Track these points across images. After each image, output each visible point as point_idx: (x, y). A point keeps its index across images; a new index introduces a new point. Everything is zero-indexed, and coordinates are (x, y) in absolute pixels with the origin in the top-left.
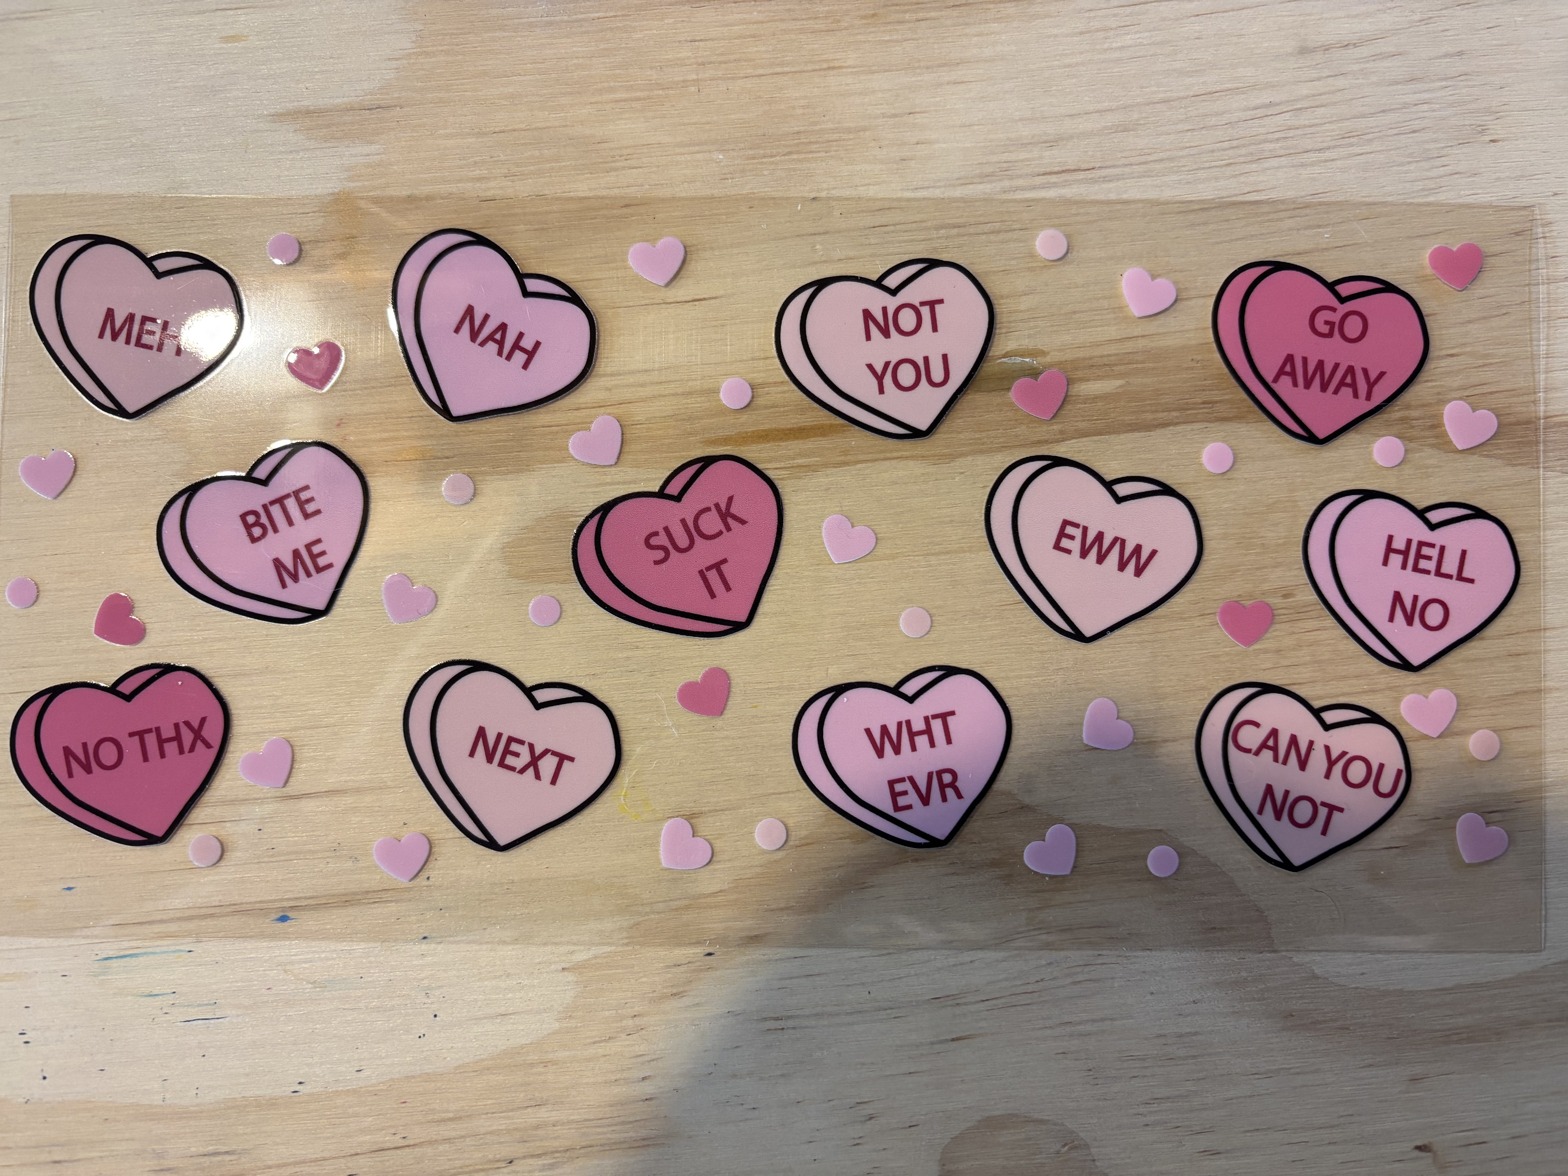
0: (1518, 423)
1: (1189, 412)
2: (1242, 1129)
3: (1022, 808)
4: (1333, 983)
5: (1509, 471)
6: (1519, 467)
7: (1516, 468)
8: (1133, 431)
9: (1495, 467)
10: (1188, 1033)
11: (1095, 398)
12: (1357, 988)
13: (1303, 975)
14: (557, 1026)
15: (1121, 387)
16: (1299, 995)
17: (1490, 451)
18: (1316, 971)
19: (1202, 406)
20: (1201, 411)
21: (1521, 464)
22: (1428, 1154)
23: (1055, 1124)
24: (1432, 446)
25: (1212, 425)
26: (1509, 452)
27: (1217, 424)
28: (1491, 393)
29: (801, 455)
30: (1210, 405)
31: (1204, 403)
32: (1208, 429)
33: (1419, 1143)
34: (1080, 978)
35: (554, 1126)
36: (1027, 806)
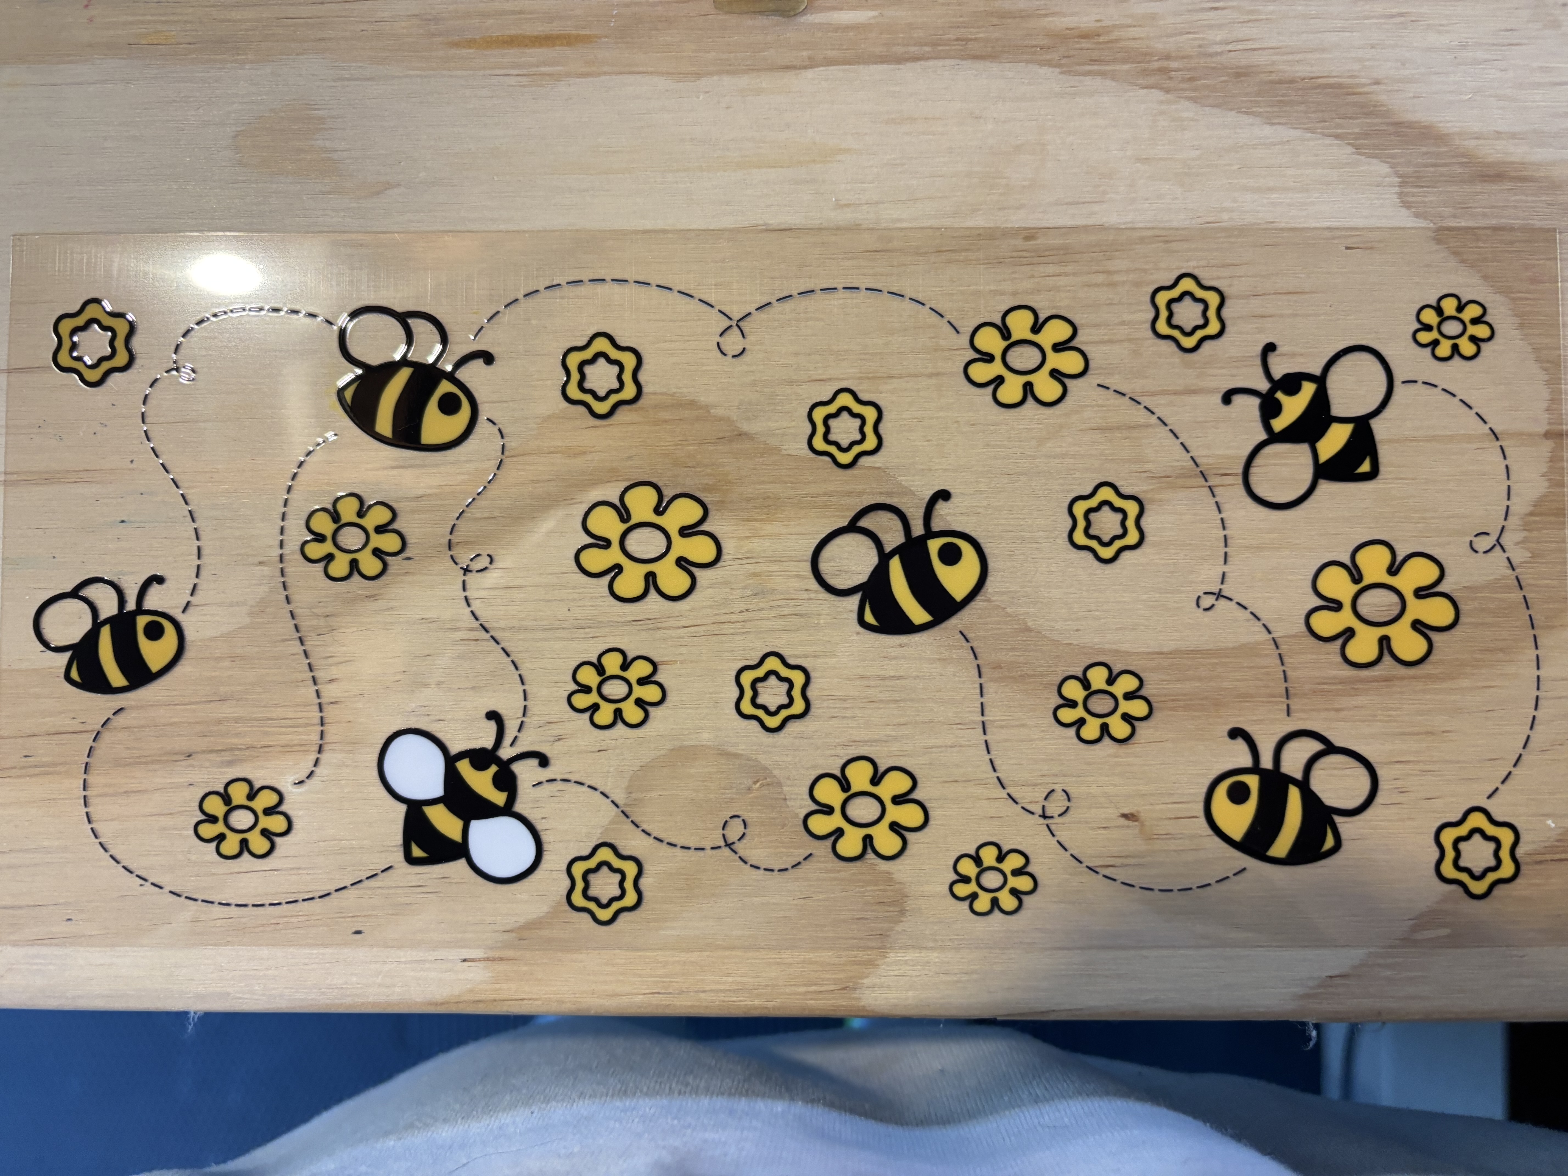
0: (1280, 82)
1: (941, 48)
2: (942, 779)
3: (740, 435)
4: (1046, 637)
5: (1268, 130)
6: (1278, 127)
7: (1274, 127)
8: (882, 62)
9: (1252, 125)
10: (892, 677)
11: (847, 28)
12: (1071, 644)
13: (1016, 627)
14: (247, 620)
15: (874, 17)
16: (1010, 647)
17: (1249, 108)
18: (1029, 624)
19: (955, 43)
20: (954, 48)
21: (1280, 124)
22: (1136, 823)
23: (748, 760)
24: (1190, 99)
25: (964, 62)
26: (1268, 109)
27: (970, 62)
28: (1254, 50)
29: (545, 64)
30: (964, 43)
31: (957, 40)
32: (960, 67)
33: (1126, 811)
34: (786, 611)
35: (236, 723)
36: (746, 434)
